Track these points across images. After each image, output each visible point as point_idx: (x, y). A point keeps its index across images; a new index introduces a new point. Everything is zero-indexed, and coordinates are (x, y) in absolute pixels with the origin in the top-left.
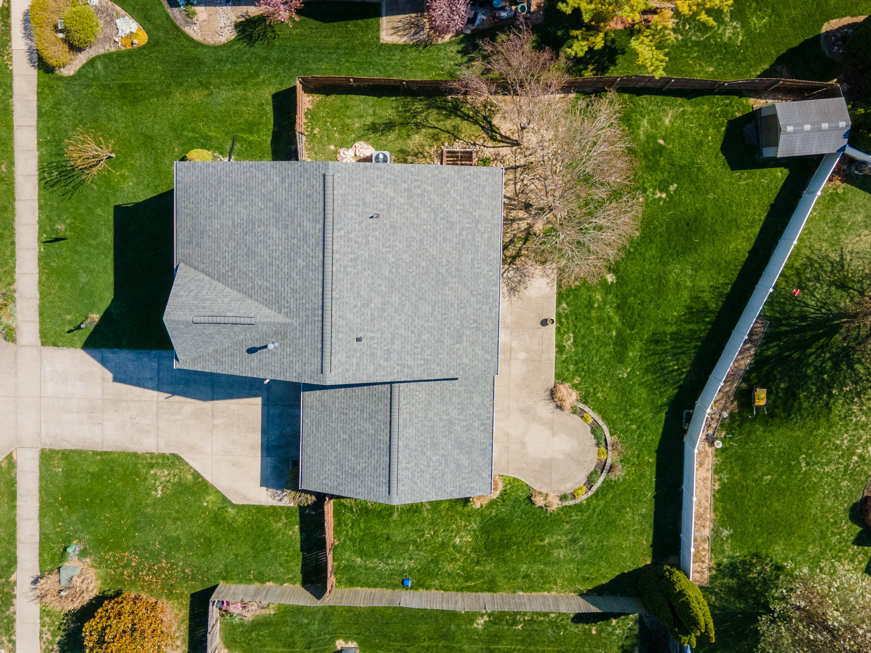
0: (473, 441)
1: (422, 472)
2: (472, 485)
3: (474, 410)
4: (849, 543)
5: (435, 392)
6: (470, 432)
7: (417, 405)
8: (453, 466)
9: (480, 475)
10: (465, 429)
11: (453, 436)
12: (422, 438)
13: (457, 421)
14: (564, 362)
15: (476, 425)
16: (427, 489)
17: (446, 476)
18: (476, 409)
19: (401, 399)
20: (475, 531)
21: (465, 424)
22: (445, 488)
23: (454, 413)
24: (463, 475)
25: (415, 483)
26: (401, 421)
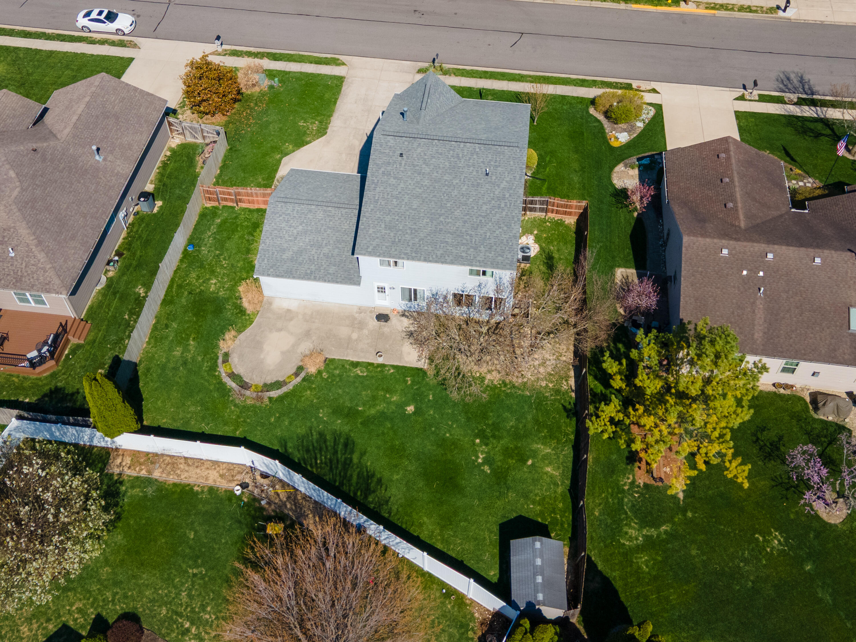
0: (300, 264)
1: (287, 222)
2: (266, 260)
3: (325, 266)
4: (100, 610)
5: (346, 236)
6: (308, 262)
7: (339, 221)
8: (285, 245)
9: (272, 267)
10: (311, 258)
11: (309, 247)
12: (313, 224)
13: (319, 251)
14: (343, 366)
15: (312, 267)
16: (273, 224)
17: (279, 239)
18: (325, 268)
19: (347, 210)
20: (218, 293)
21: (316, 258)
22: (270, 239)
23: (325, 250)
24: (276, 254)
25: (280, 216)
26: (330, 209)
